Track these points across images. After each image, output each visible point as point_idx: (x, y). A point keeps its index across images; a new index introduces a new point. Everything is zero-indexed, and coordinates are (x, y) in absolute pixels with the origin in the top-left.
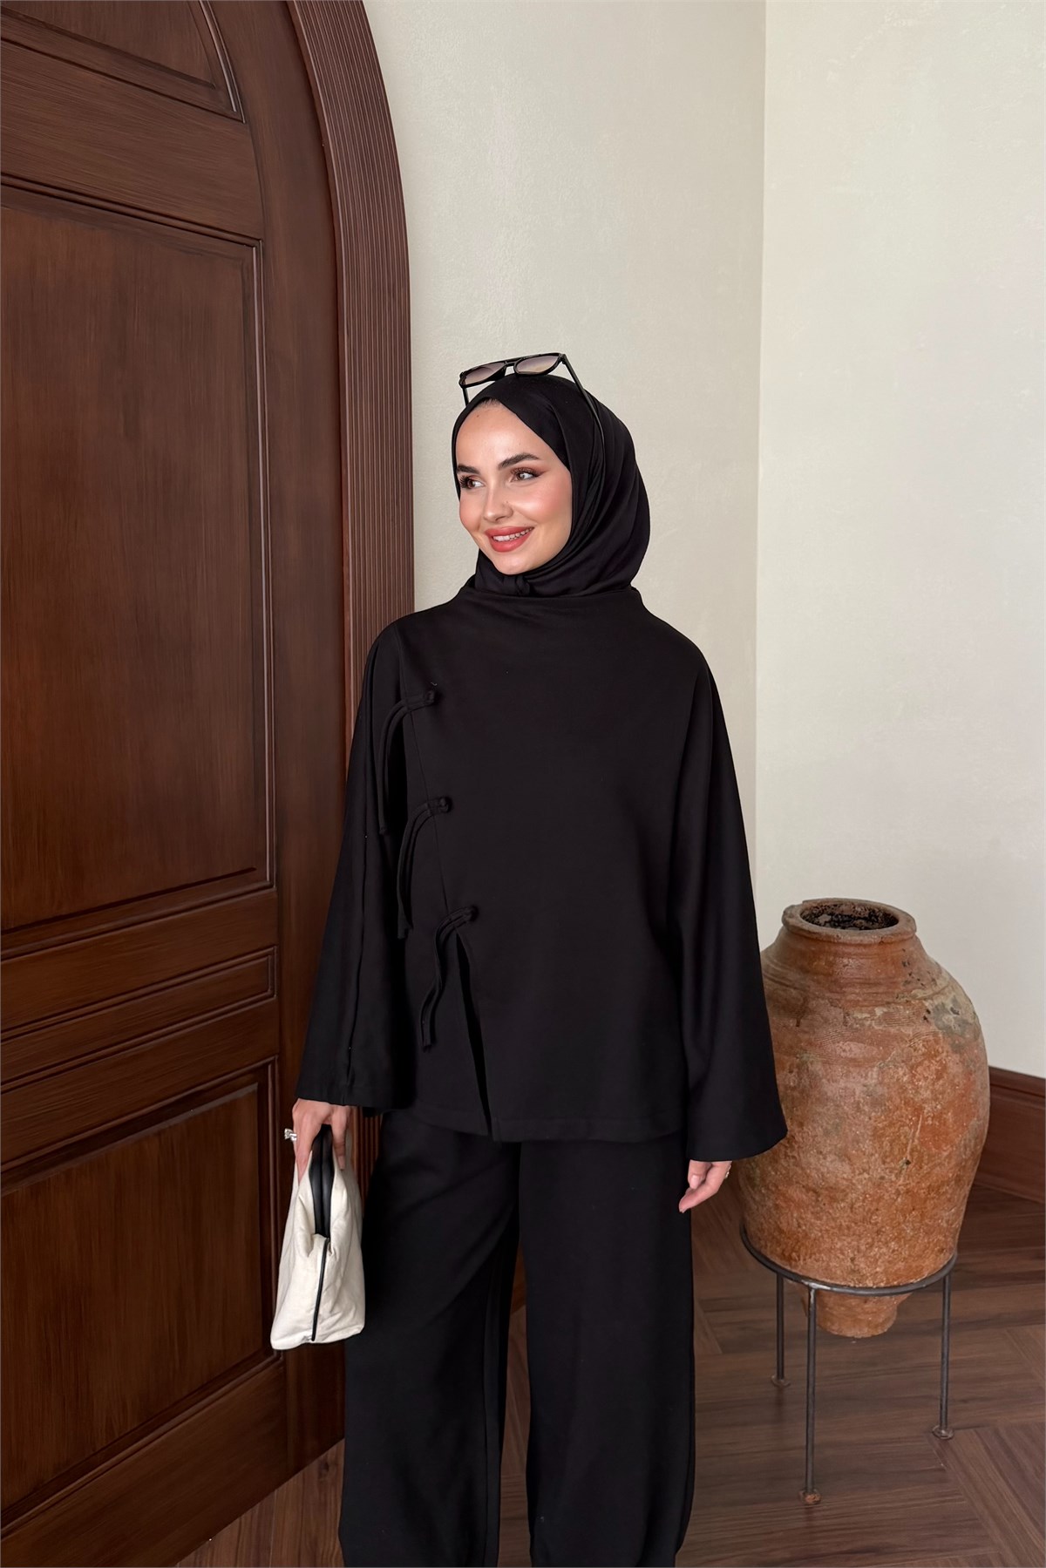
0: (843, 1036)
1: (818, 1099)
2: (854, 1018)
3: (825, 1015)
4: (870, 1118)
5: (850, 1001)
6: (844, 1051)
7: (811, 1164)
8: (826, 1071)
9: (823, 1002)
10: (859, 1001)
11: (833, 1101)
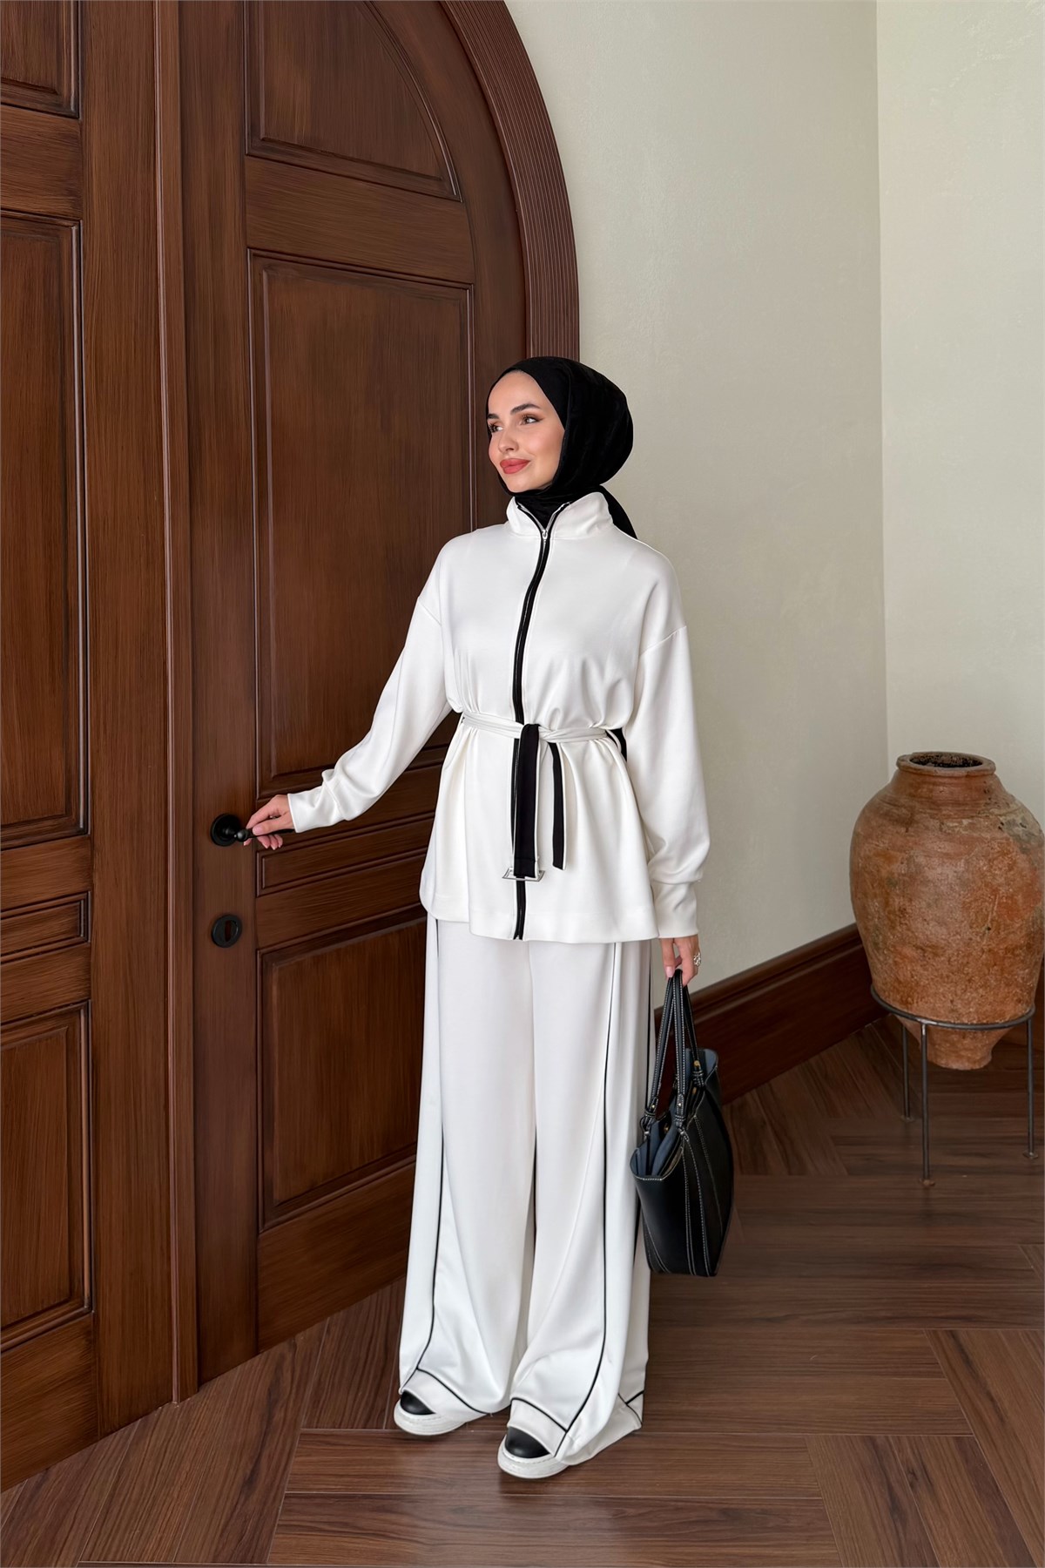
0: (939, 838)
1: (921, 882)
3: (926, 824)
4: (960, 895)
5: (944, 815)
7: (917, 928)
9: (924, 815)
11: (932, 882)
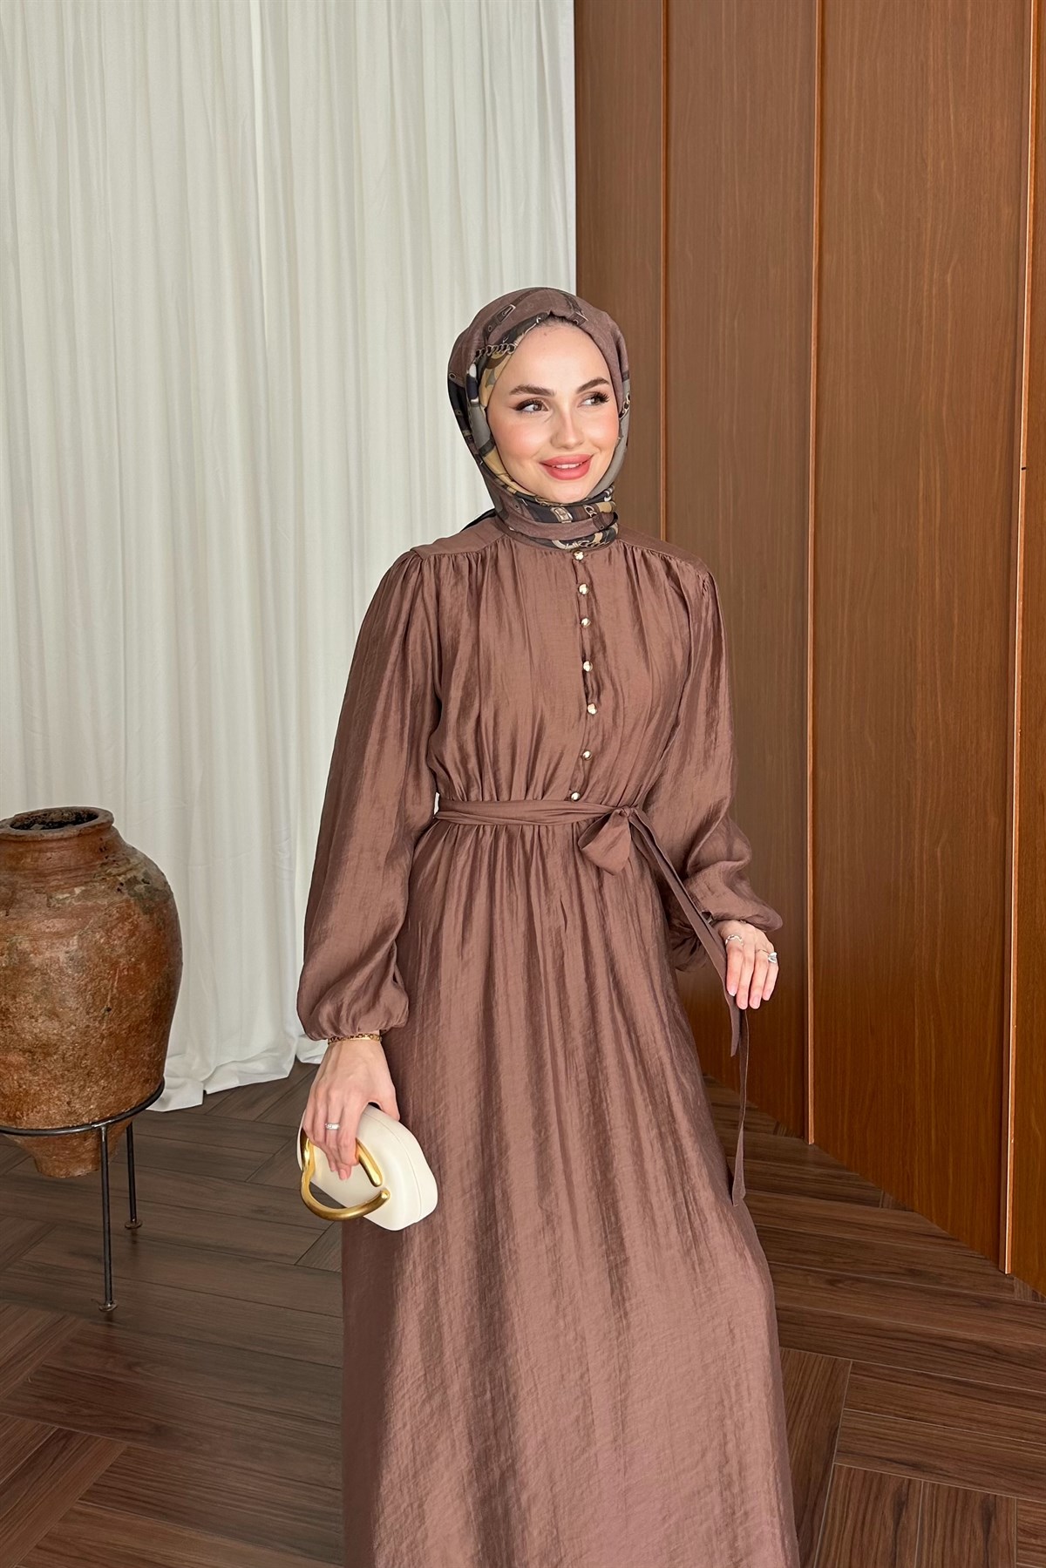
2: (58, 900)
6: (48, 927)
8: (33, 947)
10: (60, 885)
